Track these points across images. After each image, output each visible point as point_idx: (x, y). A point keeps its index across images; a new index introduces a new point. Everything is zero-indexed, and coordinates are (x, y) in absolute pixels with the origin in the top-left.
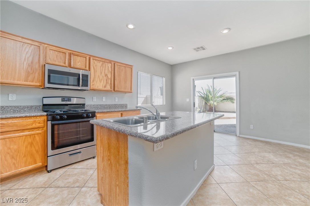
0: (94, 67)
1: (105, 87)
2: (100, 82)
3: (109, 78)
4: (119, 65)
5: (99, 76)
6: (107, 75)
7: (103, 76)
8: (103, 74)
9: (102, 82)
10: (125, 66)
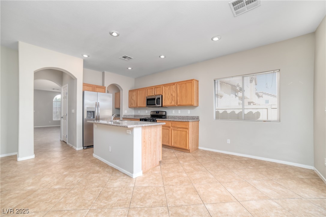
0: (164, 92)
1: (171, 103)
2: (168, 100)
3: (173, 97)
4: (180, 83)
5: (167, 97)
6: (172, 94)
7: (170, 96)
8: (170, 95)
9: (169, 100)
10: (186, 83)
